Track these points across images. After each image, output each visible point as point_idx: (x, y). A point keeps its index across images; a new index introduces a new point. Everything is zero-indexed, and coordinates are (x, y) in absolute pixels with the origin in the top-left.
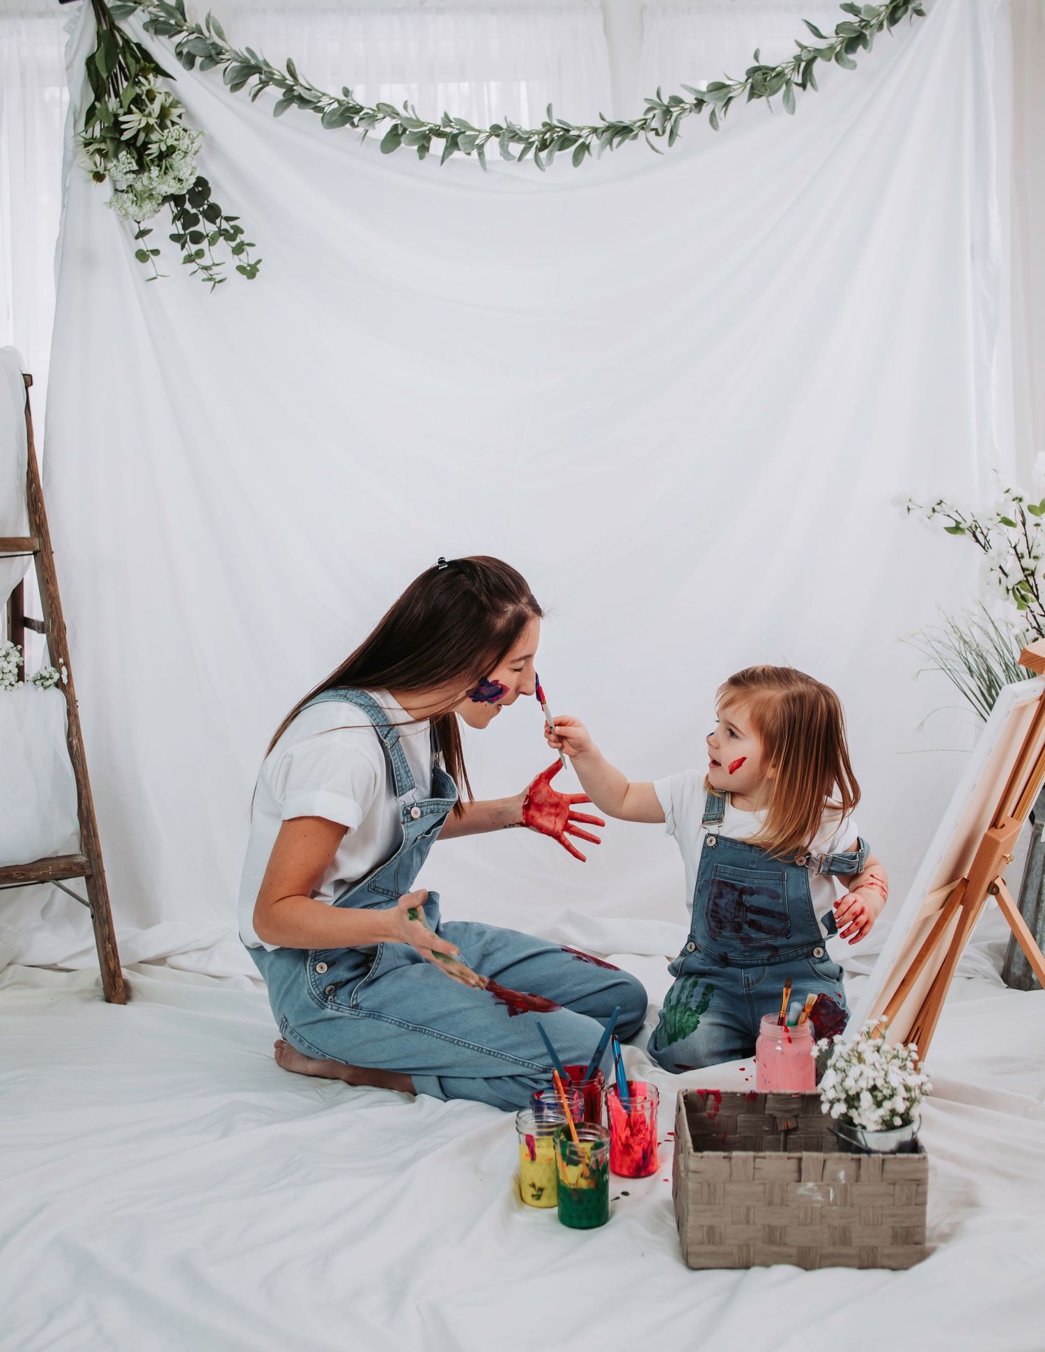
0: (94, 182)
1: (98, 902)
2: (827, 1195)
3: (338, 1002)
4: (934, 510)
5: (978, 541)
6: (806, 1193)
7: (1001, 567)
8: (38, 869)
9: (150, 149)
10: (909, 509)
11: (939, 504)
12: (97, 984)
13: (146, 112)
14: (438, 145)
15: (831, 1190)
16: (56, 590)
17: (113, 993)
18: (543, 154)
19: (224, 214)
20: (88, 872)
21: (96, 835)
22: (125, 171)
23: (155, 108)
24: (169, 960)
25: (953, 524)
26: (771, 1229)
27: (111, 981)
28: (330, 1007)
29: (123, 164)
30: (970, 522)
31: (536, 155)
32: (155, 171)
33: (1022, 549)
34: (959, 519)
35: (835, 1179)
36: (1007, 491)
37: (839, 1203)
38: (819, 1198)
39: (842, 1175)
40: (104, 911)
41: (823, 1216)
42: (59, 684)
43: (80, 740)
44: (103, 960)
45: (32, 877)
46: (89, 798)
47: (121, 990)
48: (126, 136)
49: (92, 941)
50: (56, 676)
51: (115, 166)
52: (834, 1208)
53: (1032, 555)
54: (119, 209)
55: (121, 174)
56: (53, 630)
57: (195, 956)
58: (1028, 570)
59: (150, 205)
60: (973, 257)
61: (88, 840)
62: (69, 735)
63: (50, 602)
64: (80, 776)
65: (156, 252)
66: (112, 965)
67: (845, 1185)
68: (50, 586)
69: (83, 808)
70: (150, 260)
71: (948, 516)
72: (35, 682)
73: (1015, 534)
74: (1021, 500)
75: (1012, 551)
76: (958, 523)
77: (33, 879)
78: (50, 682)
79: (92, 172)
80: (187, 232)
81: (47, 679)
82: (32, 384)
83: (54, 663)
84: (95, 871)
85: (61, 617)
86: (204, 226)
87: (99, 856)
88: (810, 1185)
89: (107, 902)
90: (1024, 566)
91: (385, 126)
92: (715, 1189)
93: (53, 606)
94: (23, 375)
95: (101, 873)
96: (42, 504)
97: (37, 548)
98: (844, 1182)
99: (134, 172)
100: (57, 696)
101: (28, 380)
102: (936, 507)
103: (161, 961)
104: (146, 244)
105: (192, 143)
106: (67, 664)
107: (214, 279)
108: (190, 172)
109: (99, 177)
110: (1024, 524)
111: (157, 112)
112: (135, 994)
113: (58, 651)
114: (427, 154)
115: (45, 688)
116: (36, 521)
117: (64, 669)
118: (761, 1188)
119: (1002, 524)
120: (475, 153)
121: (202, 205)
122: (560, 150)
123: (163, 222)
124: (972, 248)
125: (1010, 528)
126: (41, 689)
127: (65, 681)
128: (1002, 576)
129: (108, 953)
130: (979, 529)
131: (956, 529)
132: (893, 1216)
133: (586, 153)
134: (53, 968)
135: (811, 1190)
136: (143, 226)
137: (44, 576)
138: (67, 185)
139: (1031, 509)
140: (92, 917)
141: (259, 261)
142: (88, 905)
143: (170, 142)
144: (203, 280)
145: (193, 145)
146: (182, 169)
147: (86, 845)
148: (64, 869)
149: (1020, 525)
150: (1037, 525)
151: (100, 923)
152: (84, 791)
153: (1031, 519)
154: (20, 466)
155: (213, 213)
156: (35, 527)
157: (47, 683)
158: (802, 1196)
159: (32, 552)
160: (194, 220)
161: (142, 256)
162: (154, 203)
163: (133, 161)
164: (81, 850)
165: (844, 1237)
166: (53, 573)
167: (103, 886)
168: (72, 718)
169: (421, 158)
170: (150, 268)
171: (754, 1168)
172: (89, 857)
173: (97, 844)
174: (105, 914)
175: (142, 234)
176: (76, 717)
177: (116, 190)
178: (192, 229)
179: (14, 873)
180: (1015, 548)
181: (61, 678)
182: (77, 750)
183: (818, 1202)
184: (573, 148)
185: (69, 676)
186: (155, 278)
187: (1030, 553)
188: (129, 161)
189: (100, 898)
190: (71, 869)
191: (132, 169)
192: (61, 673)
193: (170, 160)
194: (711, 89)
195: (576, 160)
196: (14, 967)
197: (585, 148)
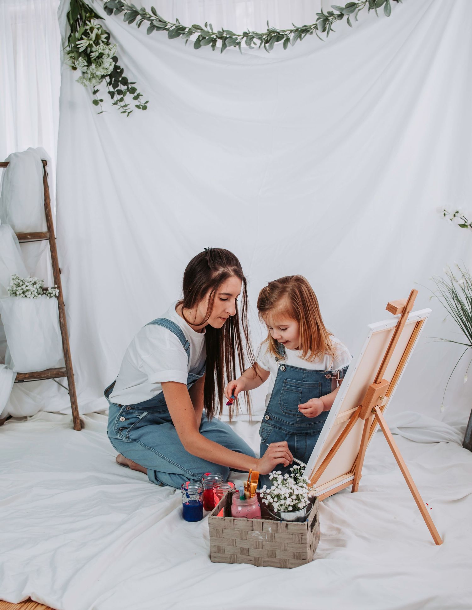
0: (73, 71)
2: (264, 537)
3: (122, 434)
6: (256, 535)
8: (45, 374)
9: (91, 55)
12: (72, 422)
13: (90, 38)
14: (219, 43)
15: (266, 535)
16: (56, 255)
19: (129, 81)
20: (68, 374)
21: (69, 359)
22: (83, 65)
23: (93, 36)
26: (243, 549)
27: (74, 420)
28: (119, 435)
29: (81, 63)
31: (265, 46)
32: (93, 66)
35: (268, 531)
37: (269, 540)
38: (261, 538)
39: (270, 529)
40: (72, 392)
41: (263, 546)
42: (55, 296)
43: (64, 320)
45: (43, 377)
46: (67, 344)
47: (78, 424)
48: (81, 50)
50: (54, 293)
51: (78, 64)
52: (268, 542)
59: (95, 80)
61: (67, 361)
62: (60, 318)
64: (64, 335)
65: (101, 101)
67: (272, 533)
69: (65, 347)
70: (99, 105)
77: (43, 378)
78: (52, 295)
79: (70, 66)
80: (115, 90)
82: (46, 165)
85: (58, 266)
86: (122, 88)
87: (71, 368)
88: (257, 532)
89: (74, 388)
91: (194, 37)
92: (219, 532)
94: (43, 161)
96: (51, 218)
97: (50, 236)
98: (271, 532)
100: (55, 301)
104: (97, 97)
105: (110, 51)
106: (59, 286)
107: (127, 112)
108: (109, 64)
109: (74, 68)
111: (94, 38)
112: (86, 426)
113: (56, 281)
114: (215, 48)
116: (48, 225)
117: (57, 289)
118: (237, 532)
120: (237, 46)
121: (120, 78)
122: (277, 41)
123: (104, 88)
126: (49, 298)
129: (73, 409)
132: (293, 547)
133: (289, 42)
134: (58, 413)
135: (257, 534)
136: (96, 89)
137: (51, 250)
141: (147, 102)
142: (67, 389)
143: (100, 51)
144: (122, 112)
145: (111, 51)
147: (66, 364)
148: (56, 374)
151: (70, 396)
152: (65, 342)
155: (125, 82)
156: (49, 228)
158: (254, 536)
159: (48, 239)
160: (117, 85)
161: (96, 102)
162: (97, 79)
163: (85, 61)
164: (65, 366)
165: (273, 555)
166: (55, 248)
167: (72, 381)
168: (61, 310)
169: (213, 50)
170: (98, 108)
171: (234, 524)
172: (67, 368)
173: (70, 363)
175: (95, 92)
178: (117, 89)
179: (35, 375)
181: (56, 293)
182: (63, 324)
183: (261, 539)
184: (283, 41)
185: (59, 293)
186: (101, 112)
188: (83, 61)
189: (71, 386)
190: (58, 374)
191: (85, 65)
192: (56, 291)
193: (101, 59)
194: (347, 6)
195: (285, 46)
196: (40, 413)
197: (288, 40)
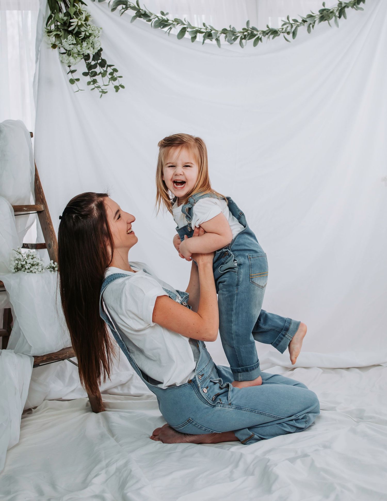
0: (52, 49)
3: (223, 403)
9: (82, 34)
13: (79, 18)
14: (200, 37)
16: (53, 228)
18: (244, 41)
19: (108, 63)
22: (70, 43)
23: (84, 16)
28: (219, 406)
29: (70, 40)
31: (240, 42)
48: (70, 29)
51: (65, 41)
54: (67, 60)
55: (68, 45)
56: (54, 246)
59: (78, 59)
65: (78, 80)
70: (75, 83)
79: (52, 44)
80: (90, 72)
86: (99, 69)
91: (179, 28)
96: (42, 190)
97: (43, 209)
99: (73, 44)
104: (75, 76)
105: (99, 32)
107: (103, 92)
108: (98, 45)
109: (54, 46)
111: (84, 19)
114: (195, 40)
116: (41, 197)
121: (97, 60)
123: (81, 66)
126: (51, 272)
133: (260, 41)
136: (72, 68)
137: (47, 222)
138: (39, 50)
141: (123, 84)
143: (90, 32)
144: (98, 92)
145: (99, 33)
146: (96, 43)
155: (103, 64)
156: (38, 200)
159: (36, 212)
160: (95, 66)
161: (72, 81)
162: (80, 58)
163: (74, 39)
166: (51, 220)
169: (193, 41)
170: (75, 87)
175: (72, 72)
177: (60, 53)
178: (93, 70)
184: (254, 39)
186: (78, 91)
188: (72, 39)
191: (73, 43)
193: (89, 39)
194: (308, 17)
195: (255, 44)
197: (259, 39)
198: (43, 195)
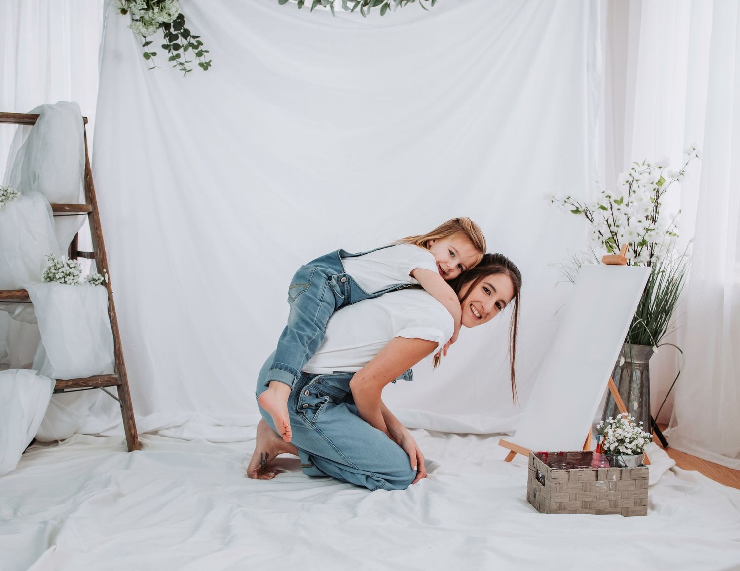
0: (121, 15)
1: (125, 399)
3: (307, 417)
4: (565, 202)
5: (588, 217)
7: (599, 231)
8: (93, 381)
10: (552, 201)
11: (568, 198)
12: (123, 444)
16: (101, 233)
17: (134, 446)
18: (365, 9)
19: (192, 34)
20: (120, 383)
21: (123, 364)
22: (139, 8)
24: (160, 432)
25: (575, 209)
27: (132, 440)
29: (139, 5)
30: (584, 207)
31: (361, 9)
32: (156, 9)
33: (611, 222)
34: (578, 206)
36: (603, 192)
40: (128, 403)
42: (104, 283)
43: (115, 313)
44: (127, 429)
46: (120, 344)
47: (137, 445)
49: (120, 420)
50: (102, 279)
51: (134, 6)
53: (616, 225)
54: (136, 29)
55: (137, 11)
56: (100, 255)
57: (173, 430)
58: (613, 232)
59: (152, 28)
60: (587, 71)
61: (120, 366)
62: (109, 310)
63: (98, 240)
64: (115, 333)
65: (154, 54)
66: (133, 432)
68: (98, 231)
69: (117, 349)
70: (151, 58)
71: (573, 205)
72: (90, 282)
73: (607, 214)
74: (610, 197)
75: (606, 222)
76: (577, 208)
77: (90, 386)
78: (99, 282)
79: (120, 8)
80: (171, 44)
81: (96, 281)
82: (87, 122)
83: (100, 271)
84: (123, 382)
85: (104, 248)
86: (181, 41)
87: (125, 375)
89: (130, 399)
90: (612, 230)
93: (100, 242)
94: (83, 117)
95: (126, 384)
96: (93, 187)
97: (91, 210)
99: (144, 9)
100: (103, 289)
101: (85, 120)
102: (567, 200)
103: (155, 432)
104: (149, 49)
106: (107, 272)
107: (186, 70)
108: (175, 10)
109: (124, 12)
110: (611, 209)
112: (143, 446)
113: (102, 266)
114: (303, 6)
115: (96, 285)
116: (90, 196)
117: (106, 274)
119: (600, 209)
120: (328, 6)
121: (180, 29)
122: (374, 6)
123: (159, 38)
124: (587, 67)
125: (605, 211)
126: (93, 285)
127: (107, 281)
128: (601, 236)
129: (131, 426)
130: (588, 212)
131: (577, 211)
133: (388, 8)
134: (97, 435)
136: (148, 40)
137: (94, 226)
138: (106, 15)
139: (615, 201)
140: (122, 407)
141: (210, 61)
142: (119, 401)
144: (181, 70)
146: (171, 9)
147: (118, 369)
148: (107, 381)
149: (609, 209)
150: (619, 209)
151: (126, 409)
152: (117, 340)
153: (615, 206)
154: (81, 166)
155: (186, 34)
156: (89, 199)
157: (96, 283)
159: (86, 213)
160: (176, 37)
161: (147, 56)
162: (154, 27)
163: (144, 3)
164: (115, 372)
166: (99, 224)
167: (128, 390)
168: (110, 301)
169: (300, 8)
170: (151, 62)
172: (120, 375)
173: (124, 368)
174: (129, 405)
175: (147, 44)
176: (113, 301)
177: (133, 20)
178: (174, 42)
179: (80, 382)
180: (607, 221)
181: (104, 279)
182: (113, 318)
184: (380, 6)
185: (109, 279)
186: (154, 68)
187: (614, 224)
188: (142, 4)
189: (126, 397)
191: (144, 8)
192: (104, 277)
193: (164, 4)
195: (383, 12)
196: (76, 435)
197: (388, 6)
198: (93, 194)
